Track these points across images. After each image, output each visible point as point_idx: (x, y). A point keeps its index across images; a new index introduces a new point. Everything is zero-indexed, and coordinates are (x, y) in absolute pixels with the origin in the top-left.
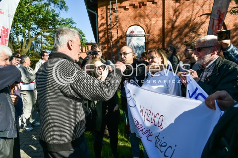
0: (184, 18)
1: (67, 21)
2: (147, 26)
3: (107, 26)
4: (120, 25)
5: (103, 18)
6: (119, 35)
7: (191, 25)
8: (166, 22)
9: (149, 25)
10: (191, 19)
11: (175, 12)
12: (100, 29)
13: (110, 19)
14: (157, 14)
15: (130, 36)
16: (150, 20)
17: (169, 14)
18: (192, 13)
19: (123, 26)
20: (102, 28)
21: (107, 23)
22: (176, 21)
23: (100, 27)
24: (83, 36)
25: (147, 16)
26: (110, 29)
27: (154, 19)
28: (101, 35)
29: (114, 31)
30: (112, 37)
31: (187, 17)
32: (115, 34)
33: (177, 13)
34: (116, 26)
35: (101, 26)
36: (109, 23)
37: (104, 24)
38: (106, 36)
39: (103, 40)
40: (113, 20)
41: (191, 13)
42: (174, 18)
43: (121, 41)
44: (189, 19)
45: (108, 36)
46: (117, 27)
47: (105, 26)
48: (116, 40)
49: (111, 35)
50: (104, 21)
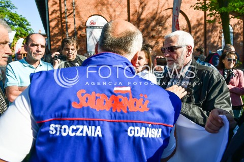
0: (151, 10)
1: (3, 5)
2: (111, 16)
3: (61, 14)
4: (78, 13)
5: (56, 3)
6: (77, 26)
7: (157, 18)
8: (131, 13)
9: (113, 16)
10: (157, 13)
11: (141, 4)
12: (51, 17)
13: (65, 5)
14: (121, 4)
15: (90, 27)
16: (114, 11)
17: (134, 5)
18: (158, 6)
19: (82, 15)
20: (54, 16)
21: (60, 10)
22: (141, 14)
23: (51, 14)
24: (28, 25)
25: (111, 5)
26: (65, 18)
27: (118, 10)
28: (53, 24)
29: (70, 21)
30: (67, 28)
31: (154, 10)
32: (72, 23)
33: (143, 4)
34: (72, 15)
35: (53, 13)
36: (63, 10)
37: (57, 11)
38: (60, 26)
39: (56, 31)
40: (68, 6)
41: (156, 5)
42: (140, 10)
43: (79, 33)
44: (155, 12)
45: (62, 26)
46: (74, 15)
47: (58, 14)
48: (72, 32)
49: (67, 25)
50: (56, 7)
